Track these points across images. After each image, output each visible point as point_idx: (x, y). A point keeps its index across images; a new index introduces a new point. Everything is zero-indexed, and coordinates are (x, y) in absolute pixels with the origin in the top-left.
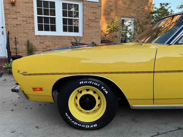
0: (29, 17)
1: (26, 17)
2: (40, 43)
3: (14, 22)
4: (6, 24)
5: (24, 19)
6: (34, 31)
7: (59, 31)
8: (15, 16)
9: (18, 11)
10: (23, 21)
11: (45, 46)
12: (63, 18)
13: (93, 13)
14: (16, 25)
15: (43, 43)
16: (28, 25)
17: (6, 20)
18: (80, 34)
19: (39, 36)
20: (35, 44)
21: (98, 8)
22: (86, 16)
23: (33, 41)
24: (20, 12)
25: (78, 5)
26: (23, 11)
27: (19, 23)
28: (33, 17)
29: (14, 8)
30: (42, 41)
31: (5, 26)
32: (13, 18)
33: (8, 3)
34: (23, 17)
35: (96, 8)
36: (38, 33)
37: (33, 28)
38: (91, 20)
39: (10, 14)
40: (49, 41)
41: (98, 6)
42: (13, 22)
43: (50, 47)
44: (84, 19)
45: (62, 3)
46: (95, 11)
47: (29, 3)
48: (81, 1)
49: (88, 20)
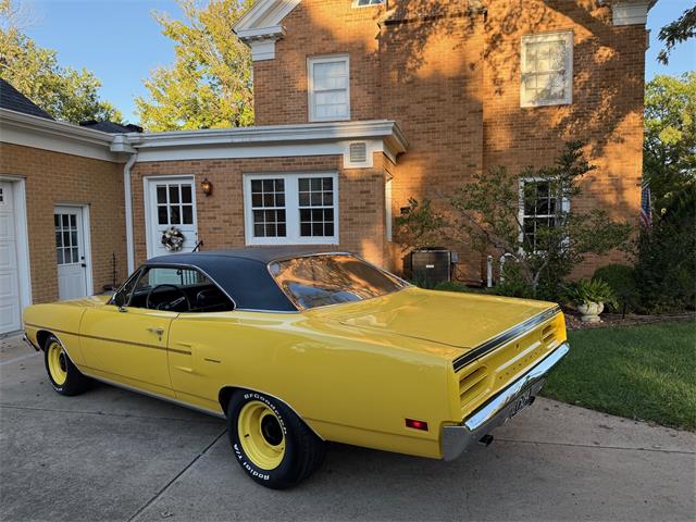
0: (235, 214)
1: (229, 214)
3: (210, 225)
4: (198, 229)
5: (227, 217)
6: (244, 240)
7: (293, 236)
8: (211, 215)
9: (217, 203)
10: (225, 221)
12: (301, 210)
13: (362, 192)
14: (215, 229)
16: (232, 227)
17: (199, 222)
18: (333, 240)
21: (373, 180)
22: (345, 200)
24: (219, 207)
25: (331, 178)
26: (224, 204)
27: (218, 225)
28: (241, 214)
29: (211, 200)
31: (197, 232)
32: (209, 218)
33: (201, 192)
34: (225, 214)
35: (369, 180)
36: (251, 240)
37: (243, 234)
38: (356, 208)
39: (205, 211)
41: (373, 176)
42: (208, 225)
44: (340, 208)
45: (300, 180)
46: (365, 189)
47: (234, 188)
48: (336, 169)
49: (351, 208)
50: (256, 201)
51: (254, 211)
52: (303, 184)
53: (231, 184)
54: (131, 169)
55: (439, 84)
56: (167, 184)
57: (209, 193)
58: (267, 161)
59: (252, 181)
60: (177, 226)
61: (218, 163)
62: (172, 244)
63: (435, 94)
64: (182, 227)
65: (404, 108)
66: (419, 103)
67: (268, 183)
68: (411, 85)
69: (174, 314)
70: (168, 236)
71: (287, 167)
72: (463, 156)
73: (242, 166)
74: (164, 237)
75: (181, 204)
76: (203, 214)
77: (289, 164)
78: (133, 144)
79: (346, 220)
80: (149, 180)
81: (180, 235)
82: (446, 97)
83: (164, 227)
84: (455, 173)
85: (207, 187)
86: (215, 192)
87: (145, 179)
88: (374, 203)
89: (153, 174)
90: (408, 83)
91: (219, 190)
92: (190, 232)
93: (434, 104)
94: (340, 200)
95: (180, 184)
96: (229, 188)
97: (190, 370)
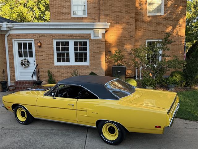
0: (50, 54)
1: (48, 54)
2: (57, 71)
3: (41, 58)
4: (36, 60)
5: (47, 55)
6: (54, 64)
7: (72, 62)
8: (41, 54)
10: (46, 57)
11: (61, 73)
12: (75, 53)
13: (98, 47)
14: (42, 60)
15: (60, 71)
16: (50, 59)
17: (36, 57)
18: (87, 63)
19: (57, 66)
20: (54, 72)
21: (101, 43)
22: (92, 50)
23: (53, 70)
24: (44, 51)
25: (86, 42)
26: (46, 50)
27: (44, 58)
28: (53, 54)
29: (41, 49)
30: (59, 70)
31: (35, 60)
32: (40, 56)
33: (37, 46)
34: (46, 54)
35: (100, 43)
36: (57, 64)
37: (53, 62)
38: (96, 53)
39: (38, 53)
40: (63, 70)
41: (102, 42)
42: (40, 58)
43: (64, 74)
44: (90, 53)
45: (74, 42)
46: (99, 46)
47: (50, 45)
48: (88, 39)
49: (93, 53)
50: (58, 49)
51: (57, 53)
52: (76, 43)
53: (49, 43)
54: (8, 37)
55: (120, 7)
56: (22, 42)
57: (40, 47)
58: (62, 35)
59: (56, 42)
60: (26, 58)
61: (43, 35)
62: (25, 65)
63: (119, 10)
64: (28, 58)
65: (108, 14)
66: (113, 13)
67: (63, 43)
68: (110, 6)
69: (77, 100)
70: (23, 62)
71: (70, 38)
72: (128, 33)
73: (53, 36)
74: (22, 63)
75: (28, 50)
76: (38, 54)
77: (71, 36)
78: (9, 27)
79: (92, 57)
80: (15, 40)
81: (28, 62)
82: (123, 11)
83: (21, 59)
84: (126, 39)
85: (40, 44)
86: (42, 46)
87: (13, 40)
88: (102, 51)
89: (17, 38)
90: (109, 5)
91: (44, 45)
92: (32, 60)
93: (119, 14)
94: (90, 50)
95: (27, 42)
96: (48, 45)
97: (86, 115)
